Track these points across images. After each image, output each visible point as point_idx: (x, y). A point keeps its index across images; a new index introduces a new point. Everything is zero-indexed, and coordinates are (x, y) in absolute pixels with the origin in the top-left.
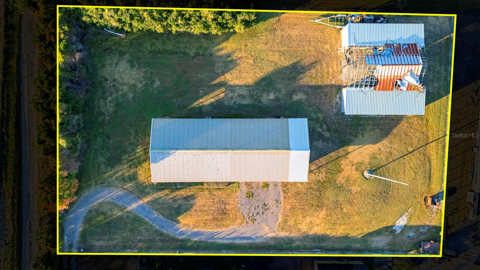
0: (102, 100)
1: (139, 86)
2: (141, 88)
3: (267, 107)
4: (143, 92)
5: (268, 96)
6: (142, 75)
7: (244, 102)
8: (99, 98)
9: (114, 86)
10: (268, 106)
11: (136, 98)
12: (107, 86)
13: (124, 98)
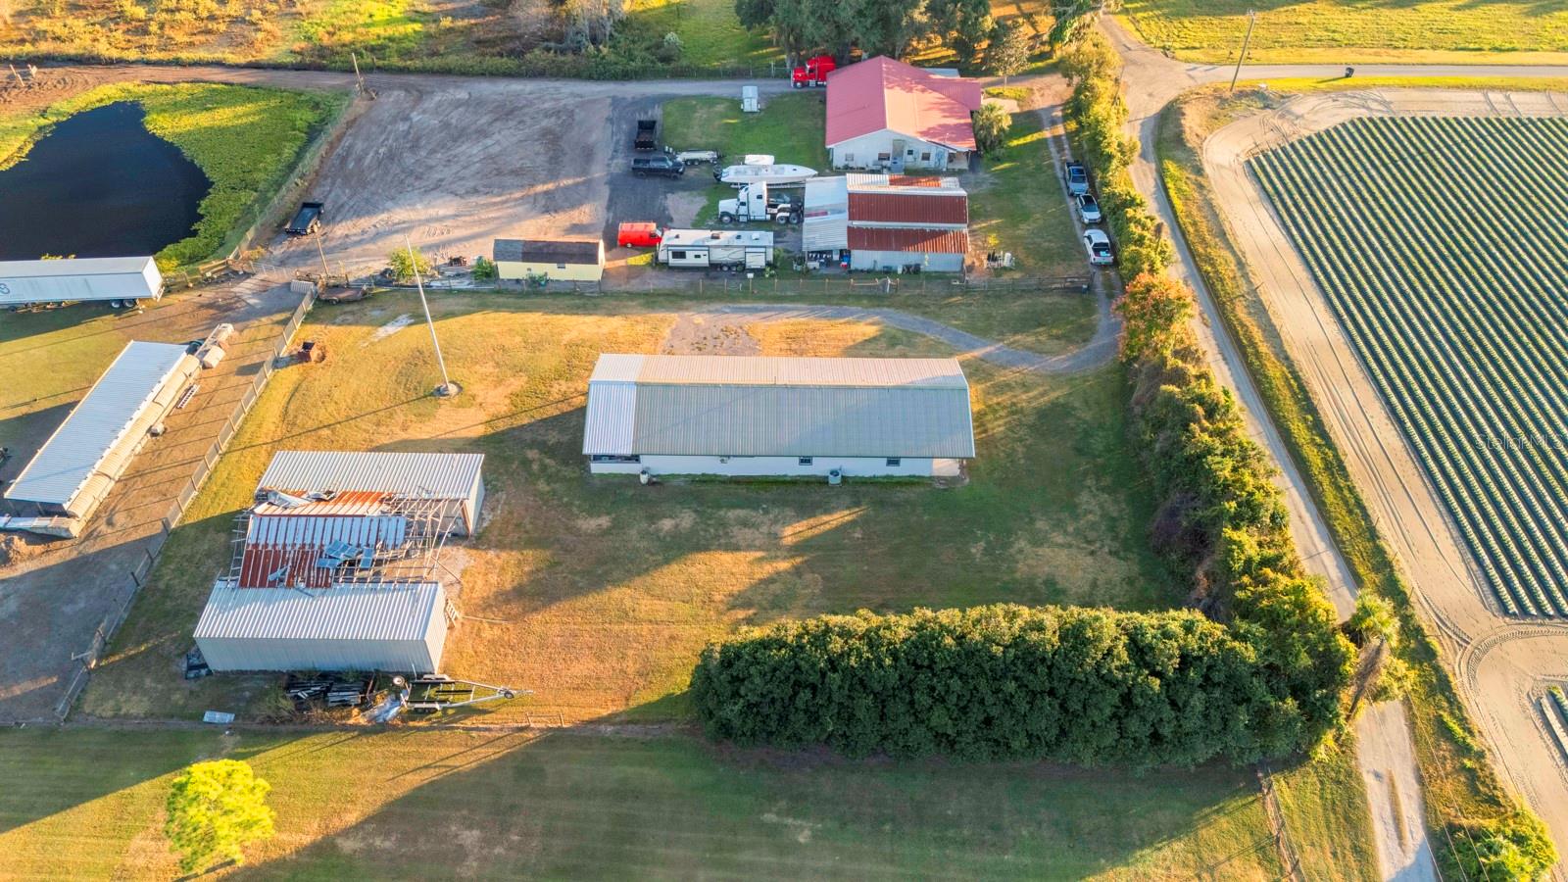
0: (1115, 514)
1: (1022, 544)
2: (1018, 539)
3: (680, 503)
4: (1010, 532)
5: (677, 526)
6: (1020, 566)
7: (741, 513)
8: (1123, 519)
9: (1089, 542)
10: (679, 506)
11: (1027, 520)
12: (1109, 542)
13: (1060, 520)
